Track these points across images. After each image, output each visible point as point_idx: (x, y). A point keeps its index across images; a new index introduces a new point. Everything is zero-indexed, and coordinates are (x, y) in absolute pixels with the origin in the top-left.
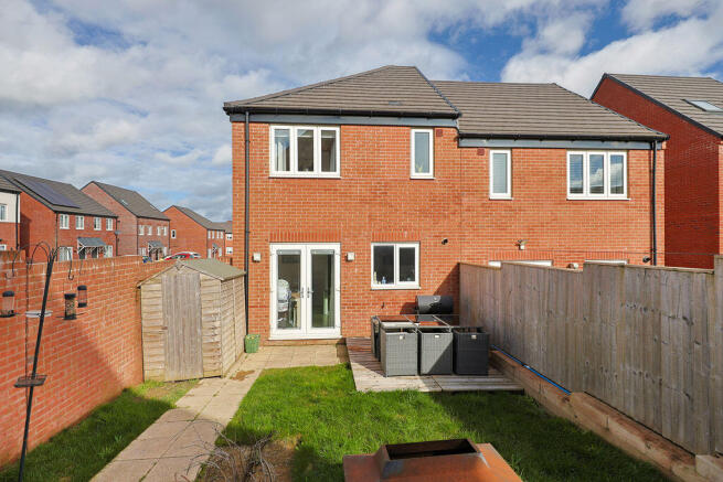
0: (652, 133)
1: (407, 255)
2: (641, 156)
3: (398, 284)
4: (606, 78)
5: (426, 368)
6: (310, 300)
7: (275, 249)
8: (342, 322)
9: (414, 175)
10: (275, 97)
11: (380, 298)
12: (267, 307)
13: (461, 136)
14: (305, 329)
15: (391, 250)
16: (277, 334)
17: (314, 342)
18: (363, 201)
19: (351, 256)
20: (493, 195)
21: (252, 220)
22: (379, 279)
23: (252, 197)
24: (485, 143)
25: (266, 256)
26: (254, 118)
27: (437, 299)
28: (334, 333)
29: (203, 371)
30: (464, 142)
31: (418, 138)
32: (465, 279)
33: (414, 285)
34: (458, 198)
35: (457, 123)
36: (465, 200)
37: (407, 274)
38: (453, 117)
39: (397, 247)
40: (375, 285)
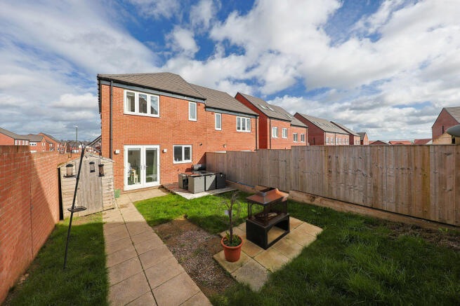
0: (255, 113)
1: (187, 150)
2: (253, 120)
3: (184, 161)
4: (238, 93)
5: (207, 189)
6: (145, 170)
7: (127, 148)
8: (160, 179)
9: (190, 119)
10: (123, 76)
11: (177, 167)
12: (123, 175)
13: (206, 107)
14: (144, 184)
15: (181, 148)
16: (127, 187)
17: (148, 189)
18: (170, 128)
19: (165, 151)
20: (217, 129)
21: (114, 133)
22: (176, 160)
23: (114, 123)
24: (213, 110)
25: (122, 151)
26: (115, 84)
27: (200, 166)
28: (157, 184)
29: (103, 207)
30: (207, 109)
31: (192, 105)
32: (209, 158)
33: (190, 161)
34: (205, 129)
35: (205, 102)
36: (208, 130)
37: (187, 157)
38: (204, 100)
39: (183, 147)
40: (175, 162)
